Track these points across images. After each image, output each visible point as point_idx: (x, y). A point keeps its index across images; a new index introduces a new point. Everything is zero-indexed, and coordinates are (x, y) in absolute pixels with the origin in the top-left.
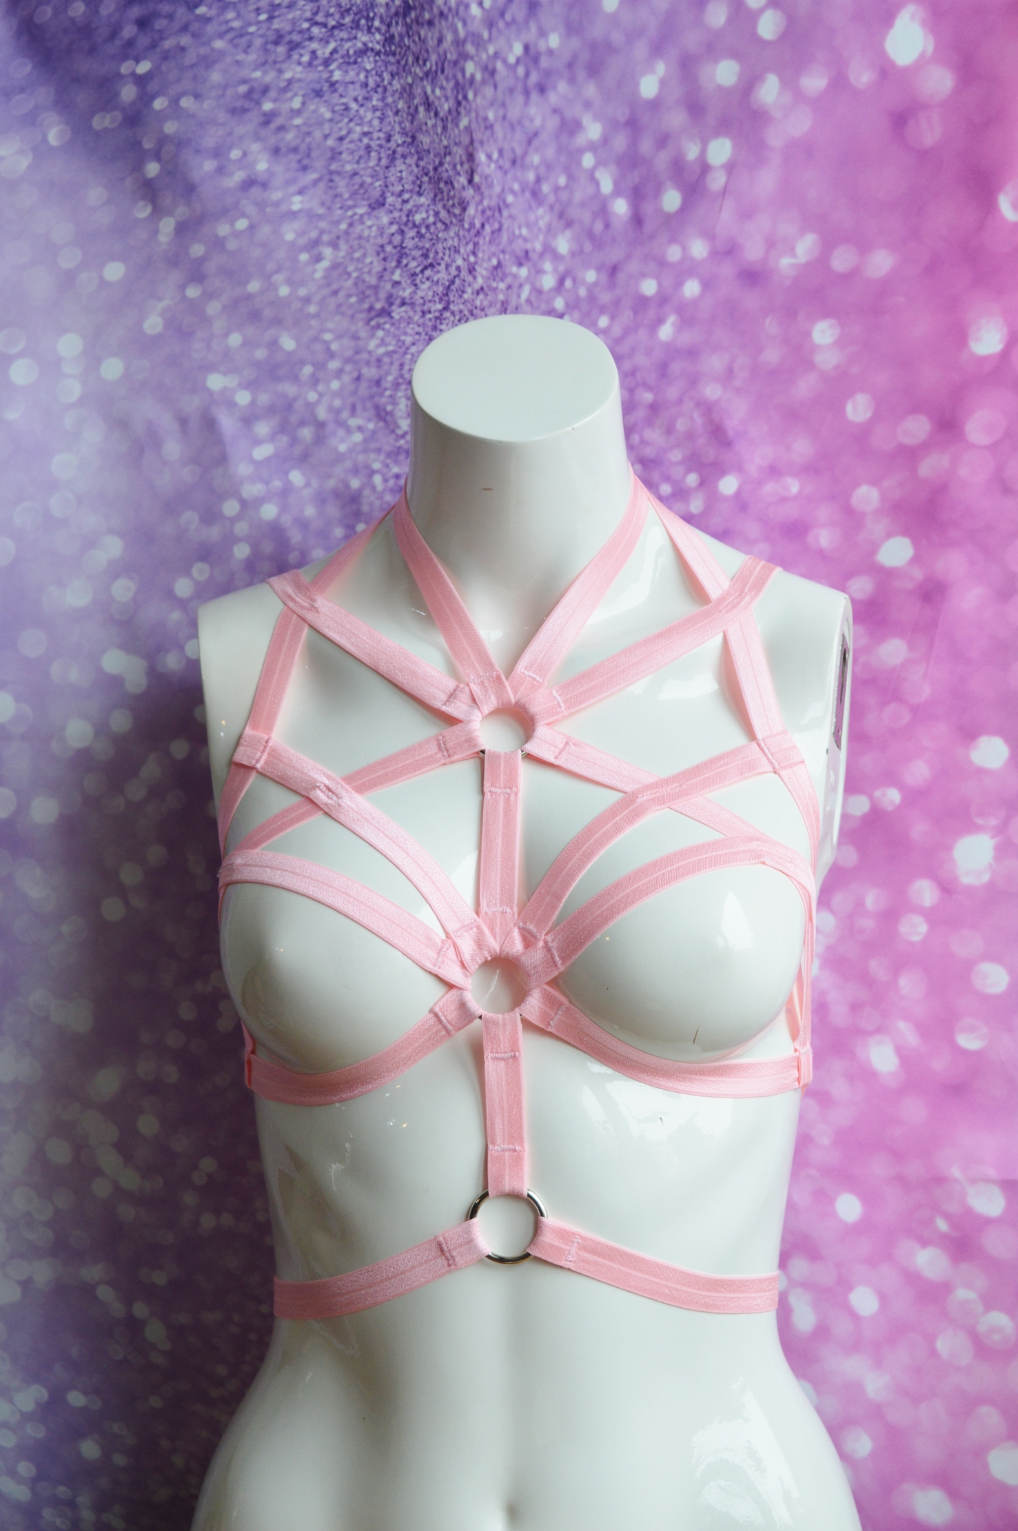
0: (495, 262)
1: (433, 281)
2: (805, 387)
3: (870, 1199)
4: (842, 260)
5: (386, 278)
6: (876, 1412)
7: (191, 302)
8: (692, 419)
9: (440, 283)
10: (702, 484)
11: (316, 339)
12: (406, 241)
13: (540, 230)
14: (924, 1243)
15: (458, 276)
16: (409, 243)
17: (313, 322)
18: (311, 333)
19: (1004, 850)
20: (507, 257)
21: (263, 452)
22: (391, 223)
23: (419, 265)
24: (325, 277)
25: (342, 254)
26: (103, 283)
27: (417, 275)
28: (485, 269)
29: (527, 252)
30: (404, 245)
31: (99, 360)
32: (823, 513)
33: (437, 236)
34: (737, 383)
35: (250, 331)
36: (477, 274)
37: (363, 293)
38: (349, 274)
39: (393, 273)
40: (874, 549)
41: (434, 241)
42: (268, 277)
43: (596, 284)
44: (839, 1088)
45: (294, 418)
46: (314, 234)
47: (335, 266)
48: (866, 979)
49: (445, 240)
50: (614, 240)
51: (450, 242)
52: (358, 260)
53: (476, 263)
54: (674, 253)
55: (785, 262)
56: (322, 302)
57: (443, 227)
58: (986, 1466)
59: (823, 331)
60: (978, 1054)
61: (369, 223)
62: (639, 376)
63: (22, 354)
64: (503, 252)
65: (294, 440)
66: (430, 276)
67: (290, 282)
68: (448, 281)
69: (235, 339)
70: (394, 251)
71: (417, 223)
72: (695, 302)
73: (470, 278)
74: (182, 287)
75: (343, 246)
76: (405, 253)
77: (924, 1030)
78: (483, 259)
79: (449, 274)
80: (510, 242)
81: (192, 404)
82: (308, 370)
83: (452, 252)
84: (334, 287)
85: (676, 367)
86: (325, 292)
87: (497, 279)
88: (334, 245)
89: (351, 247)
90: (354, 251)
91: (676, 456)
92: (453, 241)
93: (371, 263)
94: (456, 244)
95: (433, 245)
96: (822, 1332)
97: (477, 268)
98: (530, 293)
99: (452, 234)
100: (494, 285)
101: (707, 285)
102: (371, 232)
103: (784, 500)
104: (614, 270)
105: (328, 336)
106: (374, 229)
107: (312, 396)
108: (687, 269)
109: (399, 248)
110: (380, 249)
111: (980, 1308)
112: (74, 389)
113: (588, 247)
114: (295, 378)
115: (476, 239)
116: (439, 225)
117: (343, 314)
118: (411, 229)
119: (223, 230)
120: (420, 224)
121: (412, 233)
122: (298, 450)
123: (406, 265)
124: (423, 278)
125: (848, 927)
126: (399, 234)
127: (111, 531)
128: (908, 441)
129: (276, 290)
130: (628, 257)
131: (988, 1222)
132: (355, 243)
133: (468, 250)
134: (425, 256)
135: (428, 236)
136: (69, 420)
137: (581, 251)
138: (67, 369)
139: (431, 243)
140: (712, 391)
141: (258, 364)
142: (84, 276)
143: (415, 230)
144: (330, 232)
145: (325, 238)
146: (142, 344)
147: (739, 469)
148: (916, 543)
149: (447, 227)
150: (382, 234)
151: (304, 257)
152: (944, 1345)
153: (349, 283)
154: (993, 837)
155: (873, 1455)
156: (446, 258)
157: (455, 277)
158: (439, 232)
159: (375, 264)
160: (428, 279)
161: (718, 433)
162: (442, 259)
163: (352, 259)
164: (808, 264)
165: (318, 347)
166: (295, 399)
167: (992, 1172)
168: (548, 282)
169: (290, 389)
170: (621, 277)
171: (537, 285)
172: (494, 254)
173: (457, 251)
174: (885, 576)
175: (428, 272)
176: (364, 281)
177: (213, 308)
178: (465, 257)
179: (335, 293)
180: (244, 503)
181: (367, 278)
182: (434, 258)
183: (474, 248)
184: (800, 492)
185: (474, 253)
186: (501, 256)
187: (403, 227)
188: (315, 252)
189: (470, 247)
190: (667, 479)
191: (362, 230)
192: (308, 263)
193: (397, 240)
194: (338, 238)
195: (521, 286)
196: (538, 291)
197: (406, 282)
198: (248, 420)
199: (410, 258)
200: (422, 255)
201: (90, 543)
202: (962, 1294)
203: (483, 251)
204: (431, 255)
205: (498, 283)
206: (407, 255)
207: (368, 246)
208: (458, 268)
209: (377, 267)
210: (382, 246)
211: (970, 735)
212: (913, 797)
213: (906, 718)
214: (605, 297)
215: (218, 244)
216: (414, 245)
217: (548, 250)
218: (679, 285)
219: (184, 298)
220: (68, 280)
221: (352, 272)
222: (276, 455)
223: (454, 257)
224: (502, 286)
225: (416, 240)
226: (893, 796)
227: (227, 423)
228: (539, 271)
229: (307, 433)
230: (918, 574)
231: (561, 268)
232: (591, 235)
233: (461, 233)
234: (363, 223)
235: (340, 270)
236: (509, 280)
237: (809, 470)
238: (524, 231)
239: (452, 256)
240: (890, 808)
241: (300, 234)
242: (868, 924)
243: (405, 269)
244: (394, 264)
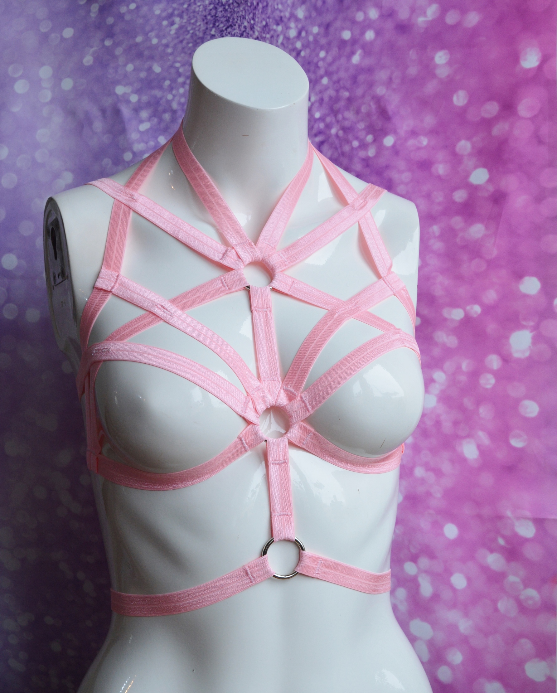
0: (264, 23)
1: (232, 34)
2: (431, 87)
3: (462, 526)
4: (451, 18)
5: (208, 33)
6: (465, 640)
7: (107, 48)
8: (370, 106)
9: (236, 35)
10: (375, 140)
11: (172, 66)
12: (218, 13)
13: (288, 5)
14: (492, 551)
15: (245, 31)
16: (219, 14)
17: (170, 58)
18: (169, 63)
19: (537, 339)
20: (271, 20)
21: (144, 127)
22: (210, 4)
23: (224, 26)
24: (176, 33)
25: (185, 21)
26: (63, 39)
27: (224, 31)
28: (259, 27)
29: (281, 17)
30: (217, 15)
31: (61, 80)
32: (441, 155)
33: (234, 10)
34: (394, 86)
35: (138, 63)
36: (255, 30)
37: (196, 41)
38: (188, 32)
39: (211, 30)
40: (468, 175)
41: (232, 13)
42: (146, 34)
43: (318, 34)
44: (446, 467)
45: (160, 108)
46: (170, 11)
47: (181, 27)
48: (462, 409)
49: (238, 12)
50: (327, 9)
51: (241, 13)
52: (193, 24)
53: (254, 24)
54: (360, 16)
55: (421, 20)
56: (175, 47)
57: (237, 5)
58: (524, 671)
59: (440, 57)
60: (521, 450)
61: (199, 4)
62: (341, 83)
63: (21, 77)
64: (269, 18)
65: (161, 120)
66: (230, 32)
67: (157, 36)
68: (240, 34)
69: (130, 67)
70: (212, 19)
71: (224, 3)
72: (372, 43)
73: (251, 32)
74: (103, 40)
75: (185, 17)
76: (217, 20)
77: (492, 436)
78: (258, 22)
79: (240, 30)
80: (273, 12)
81: (108, 102)
82: (167, 83)
83: (241, 19)
84: (181, 38)
85: (362, 78)
86: (176, 41)
87: (266, 32)
88: (181, 16)
89: (190, 17)
90: (191, 19)
91: (361, 126)
92: (242, 13)
93: (200, 25)
94: (244, 14)
95: (232, 15)
96: (436, 597)
97: (255, 27)
98: (283, 40)
99: (241, 9)
100: (264, 35)
101: (378, 33)
102: (200, 8)
103: (419, 149)
104: (327, 27)
105: (178, 65)
106: (201, 7)
107: (170, 97)
108: (367, 25)
109: (214, 17)
110: (204, 18)
111: (521, 587)
112: (47, 95)
113: (314, 14)
114: (161, 87)
115: (254, 11)
116: (235, 4)
117: (185, 53)
118: (220, 6)
119: (123, 9)
120: (225, 4)
121: (220, 9)
122: (163, 125)
123: (218, 26)
124: (226, 32)
125: (453, 380)
126: (214, 9)
127: (67, 170)
128: (487, 116)
129: (151, 40)
130: (335, 19)
131: (526, 540)
132: (192, 15)
133: (250, 17)
134: (228, 21)
135: (229, 10)
136: (45, 112)
137: (310, 16)
138: (45, 84)
139: (231, 14)
140: (380, 90)
141: (141, 80)
142: (53, 35)
143: (223, 7)
144: (178, 9)
145: (176, 12)
146: (83, 71)
147: (395, 132)
148: (490, 171)
149: (239, 6)
150: (205, 10)
151: (165, 23)
152: (502, 605)
153: (188, 36)
154: (531, 332)
155: (463, 663)
156: (239, 22)
157: (243, 32)
158: (235, 8)
159: (202, 26)
160: (229, 33)
161: (384, 113)
162: (237, 22)
163: (190, 23)
164: (432, 21)
165: (173, 71)
166: (161, 99)
167: (528, 514)
168: (293, 33)
169: (158, 93)
170: (332, 30)
171: (287, 35)
172: (264, 19)
173: (244, 18)
174: (473, 189)
175: (229, 30)
176: (196, 35)
177: (119, 51)
178: (249, 21)
179: (181, 42)
180: (134, 154)
181: (198, 33)
182: (232, 22)
183: (253, 16)
184: (428, 144)
185: (253, 19)
186: (268, 20)
187: (216, 6)
188: (171, 20)
189: (251, 15)
190: (357, 138)
191: (195, 8)
192: (167, 26)
193: (213, 12)
194: (183, 12)
195: (278, 36)
196: (287, 38)
197: (218, 35)
198: (137, 110)
199: (220, 22)
200: (226, 20)
201: (57, 175)
202: (512, 578)
203: (258, 18)
204: (231, 20)
205: (266, 34)
206: (218, 21)
207: (198, 16)
208: (245, 27)
209: (203, 27)
210: (205, 16)
211: (519, 276)
212: (488, 310)
213: (484, 267)
214: (323, 41)
215: (121, 17)
216: (222, 15)
217: (293, 16)
218: (363, 33)
219: (104, 46)
220: (45, 38)
221: (190, 30)
222: (151, 128)
223: (243, 21)
224: (268, 36)
225: (223, 12)
226: (476, 309)
227: (126, 112)
228: (288, 28)
229: (167, 116)
230: (491, 188)
231: (300, 26)
232: (315, 8)
233: (246, 8)
234: (195, 4)
235: (184, 29)
236: (272, 33)
237: (433, 132)
238: (280, 7)
239: (242, 21)
240: (475, 316)
241: (163, 10)
242: (463, 378)
243: (217, 28)
244: (211, 26)
